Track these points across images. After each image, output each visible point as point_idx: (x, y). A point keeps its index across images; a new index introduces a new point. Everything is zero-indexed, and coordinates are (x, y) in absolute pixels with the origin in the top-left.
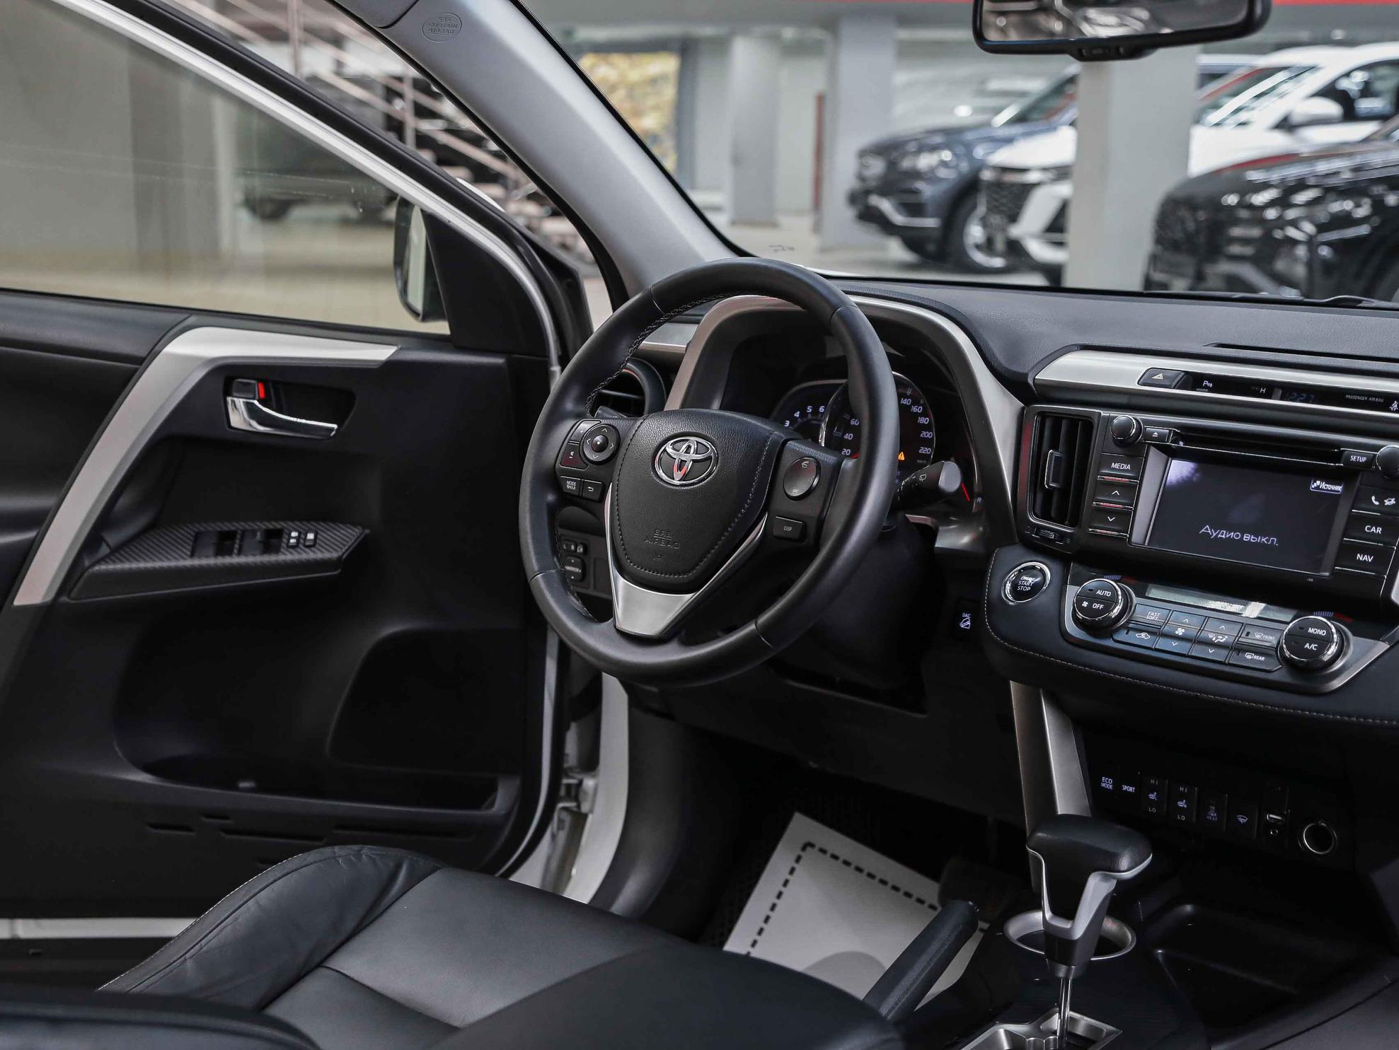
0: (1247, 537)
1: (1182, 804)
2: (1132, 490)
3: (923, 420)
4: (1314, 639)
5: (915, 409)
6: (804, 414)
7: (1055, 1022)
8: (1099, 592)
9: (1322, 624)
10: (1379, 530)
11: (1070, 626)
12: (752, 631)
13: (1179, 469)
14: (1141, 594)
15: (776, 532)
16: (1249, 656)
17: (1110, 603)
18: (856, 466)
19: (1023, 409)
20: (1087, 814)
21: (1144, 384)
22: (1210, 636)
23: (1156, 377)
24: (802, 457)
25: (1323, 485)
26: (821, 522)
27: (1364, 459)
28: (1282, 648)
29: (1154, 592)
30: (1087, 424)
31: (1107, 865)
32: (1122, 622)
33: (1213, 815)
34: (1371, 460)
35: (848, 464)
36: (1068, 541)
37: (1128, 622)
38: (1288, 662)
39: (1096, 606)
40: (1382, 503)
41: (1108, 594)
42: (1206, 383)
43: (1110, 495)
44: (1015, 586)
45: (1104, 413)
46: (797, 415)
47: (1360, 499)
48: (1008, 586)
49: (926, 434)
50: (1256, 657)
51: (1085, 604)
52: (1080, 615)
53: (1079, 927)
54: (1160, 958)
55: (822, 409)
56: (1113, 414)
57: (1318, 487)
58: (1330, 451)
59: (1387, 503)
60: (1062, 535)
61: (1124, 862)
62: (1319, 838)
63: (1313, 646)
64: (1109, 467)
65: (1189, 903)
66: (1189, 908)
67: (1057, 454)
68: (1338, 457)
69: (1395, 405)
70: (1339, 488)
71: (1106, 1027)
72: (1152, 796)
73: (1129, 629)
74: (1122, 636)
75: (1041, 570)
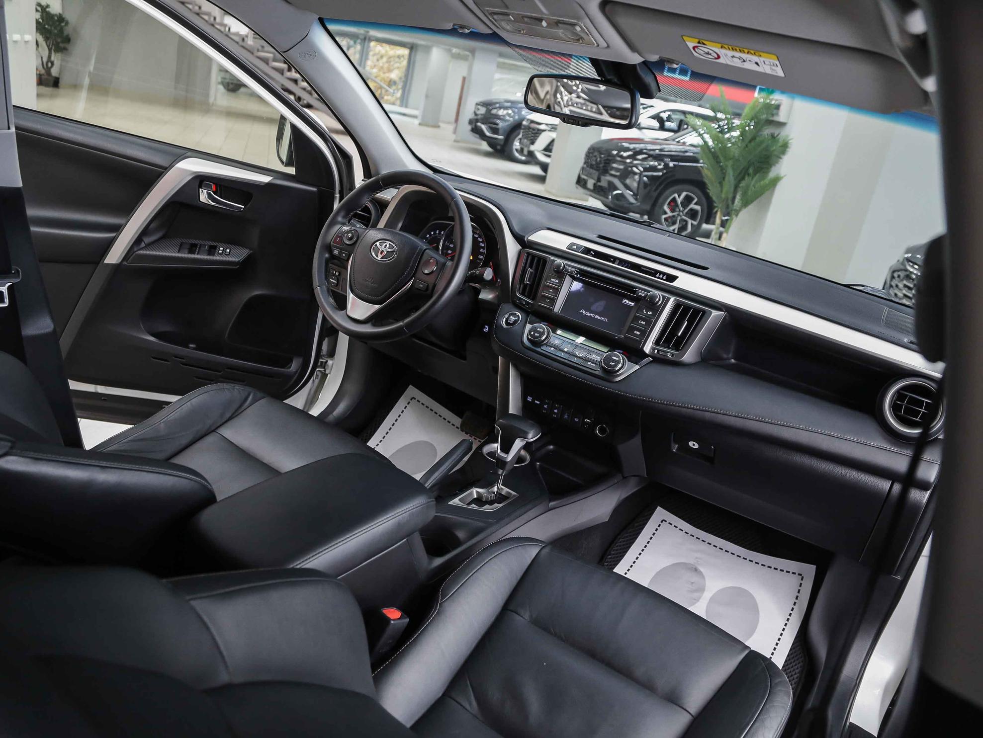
0: (597, 317)
1: (555, 411)
2: (557, 291)
3: (482, 245)
4: (614, 361)
5: (479, 239)
6: (435, 233)
7: (495, 489)
8: (538, 329)
9: (618, 356)
10: (644, 323)
11: (525, 340)
12: (401, 325)
13: (577, 286)
14: (554, 332)
15: (416, 286)
16: (589, 363)
17: (542, 334)
18: (452, 266)
19: (521, 250)
20: (520, 414)
21: (568, 249)
22: (577, 353)
23: (573, 247)
24: (431, 258)
25: (627, 302)
26: (435, 286)
27: (644, 295)
28: (602, 362)
29: (559, 332)
30: (544, 261)
31: (524, 435)
32: (546, 342)
33: (566, 417)
34: (646, 296)
35: (449, 263)
36: (530, 306)
37: (547, 342)
38: (603, 368)
39: (536, 334)
40: (647, 313)
41: (542, 330)
42: (592, 252)
43: (549, 291)
44: (507, 320)
45: (552, 258)
46: (432, 233)
47: (639, 310)
48: (504, 320)
49: (482, 250)
50: (592, 364)
51: (532, 333)
52: (530, 337)
53: (510, 457)
54: (538, 466)
55: (442, 233)
56: (555, 259)
57: (625, 302)
58: (631, 289)
59: (649, 313)
60: (528, 303)
61: (530, 436)
62: (602, 430)
63: (613, 364)
64: (550, 280)
65: (551, 445)
66: (551, 447)
67: (531, 270)
68: (634, 292)
69: (658, 275)
70: (633, 304)
71: (513, 493)
72: (545, 406)
73: (547, 345)
74: (544, 348)
75: (518, 316)
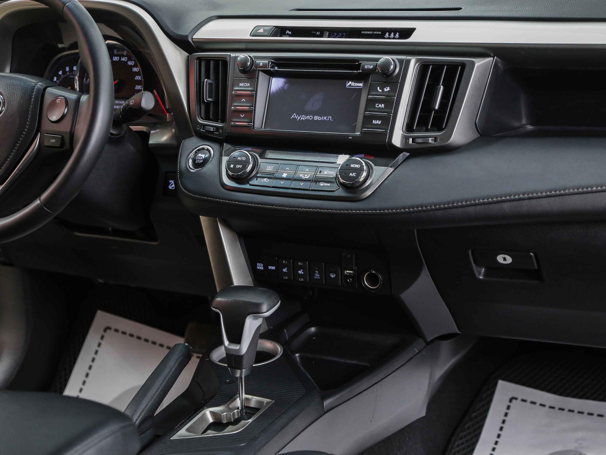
0: (316, 118)
1: (301, 272)
2: (252, 97)
3: (135, 69)
4: (354, 170)
5: (130, 63)
6: (64, 72)
7: (238, 403)
8: (239, 158)
9: (360, 162)
10: (383, 106)
11: (227, 181)
12: (38, 205)
13: (277, 83)
14: (262, 156)
15: (46, 143)
16: (322, 184)
17: (245, 164)
18: (89, 99)
19: (188, 56)
20: (251, 284)
21: (253, 36)
22: (301, 176)
23: (259, 31)
24: (57, 97)
25: (353, 84)
26: (72, 135)
27: (372, 67)
28: (338, 177)
29: (270, 154)
30: (225, 62)
31: (255, 310)
32: (254, 173)
33: (317, 276)
34: (375, 67)
35: (84, 98)
36: (221, 131)
37: (257, 173)
38: (343, 185)
39: (238, 166)
40: (383, 90)
41: (244, 159)
42: (287, 32)
43: (240, 102)
44: (194, 161)
45: (233, 55)
46: (60, 73)
47: (372, 89)
48: (191, 161)
49: (138, 78)
50: (326, 184)
51: (232, 166)
52: (230, 173)
53: (244, 347)
54: (298, 359)
55: (75, 68)
56: (237, 54)
57: (350, 85)
58: (354, 64)
59: (386, 90)
60: (217, 128)
61: (264, 308)
62: (373, 279)
63: (354, 174)
64: (238, 86)
65: (312, 326)
66: (313, 329)
67: (210, 81)
68: (358, 67)
69: (387, 35)
70: (361, 85)
71: (266, 400)
72: (285, 270)
73: (257, 177)
74: (254, 182)
75: (208, 150)
